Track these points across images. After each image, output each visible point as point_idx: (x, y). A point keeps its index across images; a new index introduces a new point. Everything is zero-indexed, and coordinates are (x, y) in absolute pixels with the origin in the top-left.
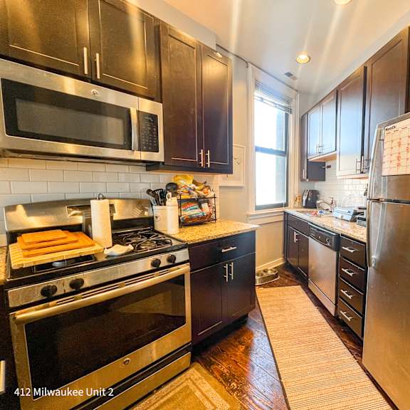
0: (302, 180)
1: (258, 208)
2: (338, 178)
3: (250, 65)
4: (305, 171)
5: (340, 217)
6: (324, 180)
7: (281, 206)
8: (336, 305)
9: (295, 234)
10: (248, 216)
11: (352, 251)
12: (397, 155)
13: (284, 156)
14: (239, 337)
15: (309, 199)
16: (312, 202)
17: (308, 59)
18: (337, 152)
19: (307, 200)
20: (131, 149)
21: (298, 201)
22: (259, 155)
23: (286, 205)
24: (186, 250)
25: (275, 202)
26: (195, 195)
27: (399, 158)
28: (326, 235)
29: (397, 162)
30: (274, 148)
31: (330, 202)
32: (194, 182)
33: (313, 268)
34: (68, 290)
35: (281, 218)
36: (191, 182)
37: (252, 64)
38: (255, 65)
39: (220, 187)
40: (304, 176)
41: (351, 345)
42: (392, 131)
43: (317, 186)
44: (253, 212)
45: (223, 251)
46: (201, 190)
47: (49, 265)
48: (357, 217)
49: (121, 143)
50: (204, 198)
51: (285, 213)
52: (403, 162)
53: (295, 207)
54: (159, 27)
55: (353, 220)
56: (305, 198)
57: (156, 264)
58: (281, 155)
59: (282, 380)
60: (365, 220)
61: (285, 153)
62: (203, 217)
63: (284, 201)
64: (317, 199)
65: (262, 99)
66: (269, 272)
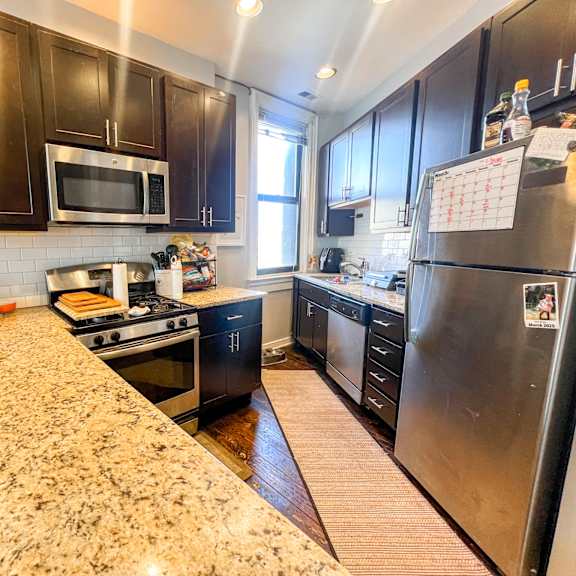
0: (319, 234)
1: (260, 272)
2: (373, 232)
3: (254, 91)
4: (323, 224)
5: (373, 283)
6: (352, 234)
7: (289, 269)
8: (362, 391)
9: (310, 306)
10: (248, 282)
11: (386, 325)
12: (449, 207)
13: (295, 203)
14: (244, 414)
15: (329, 261)
16: (333, 264)
17: (333, 72)
18: (372, 197)
19: (326, 263)
20: (142, 213)
21: (313, 263)
22: (262, 205)
23: (297, 268)
24: (195, 315)
25: (281, 264)
26: (195, 258)
27: (450, 211)
28: (352, 306)
29: (448, 216)
30: (281, 193)
31: (360, 264)
32: (194, 244)
33: (333, 351)
34: (111, 341)
35: (290, 286)
36: (192, 243)
37: (257, 89)
38: (260, 90)
39: (219, 248)
40: (323, 230)
41: (381, 438)
42: (443, 178)
43: (342, 242)
44: (254, 277)
45: (229, 318)
46: (201, 252)
47: (90, 321)
48: (397, 283)
49: (133, 208)
50: (204, 260)
51: (295, 279)
52: (455, 217)
53: (308, 272)
54: (163, 78)
55: (392, 288)
56: (323, 259)
57: (171, 326)
58: (292, 203)
59: (295, 458)
60: (404, 286)
61: (296, 200)
62: (204, 282)
63: (294, 264)
64: (341, 260)
65: (267, 131)
66: (274, 352)
